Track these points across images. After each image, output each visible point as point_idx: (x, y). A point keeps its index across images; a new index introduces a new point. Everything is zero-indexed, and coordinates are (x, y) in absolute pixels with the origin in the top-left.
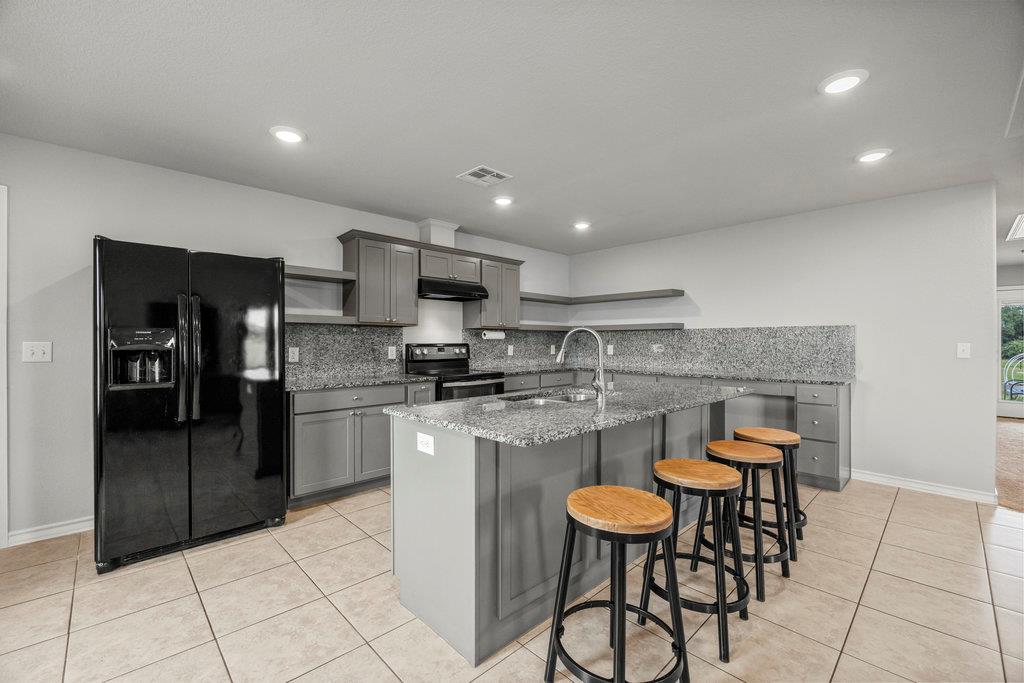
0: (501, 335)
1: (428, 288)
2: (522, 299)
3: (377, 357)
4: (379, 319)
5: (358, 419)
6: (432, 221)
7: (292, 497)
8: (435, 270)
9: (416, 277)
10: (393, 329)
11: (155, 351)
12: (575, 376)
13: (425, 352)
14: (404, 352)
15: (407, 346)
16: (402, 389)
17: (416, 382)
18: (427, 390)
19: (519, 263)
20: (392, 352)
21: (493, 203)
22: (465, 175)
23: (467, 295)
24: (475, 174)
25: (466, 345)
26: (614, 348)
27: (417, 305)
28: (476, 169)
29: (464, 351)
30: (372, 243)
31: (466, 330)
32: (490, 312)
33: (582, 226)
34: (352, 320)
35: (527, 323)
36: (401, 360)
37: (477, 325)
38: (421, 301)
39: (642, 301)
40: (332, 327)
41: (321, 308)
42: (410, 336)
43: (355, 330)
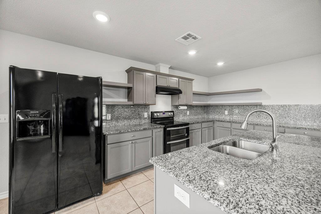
0: (186, 108)
1: (160, 90)
2: (194, 94)
3: (140, 117)
4: (141, 102)
5: (133, 145)
6: (161, 64)
7: (106, 179)
8: (162, 83)
9: (155, 86)
10: (146, 106)
11: (41, 121)
12: (214, 123)
13: (158, 114)
14: (150, 115)
15: (151, 112)
16: (151, 131)
17: (156, 128)
18: (160, 131)
19: (192, 80)
20: (146, 115)
21: (187, 53)
22: (179, 38)
23: (173, 92)
24: (183, 38)
25: (173, 112)
26: (228, 112)
27: (155, 97)
28: (185, 34)
29: (172, 114)
30: (138, 72)
31: (172, 106)
32: (182, 99)
33: (220, 64)
34: (131, 103)
35: (195, 103)
36: (149, 118)
37: (177, 104)
38: (157, 95)
39: (244, 93)
40: (123, 106)
41: (119, 98)
42: (153, 109)
43: (132, 107)
